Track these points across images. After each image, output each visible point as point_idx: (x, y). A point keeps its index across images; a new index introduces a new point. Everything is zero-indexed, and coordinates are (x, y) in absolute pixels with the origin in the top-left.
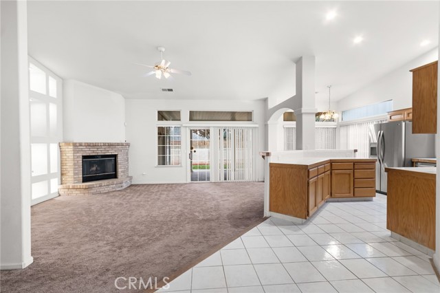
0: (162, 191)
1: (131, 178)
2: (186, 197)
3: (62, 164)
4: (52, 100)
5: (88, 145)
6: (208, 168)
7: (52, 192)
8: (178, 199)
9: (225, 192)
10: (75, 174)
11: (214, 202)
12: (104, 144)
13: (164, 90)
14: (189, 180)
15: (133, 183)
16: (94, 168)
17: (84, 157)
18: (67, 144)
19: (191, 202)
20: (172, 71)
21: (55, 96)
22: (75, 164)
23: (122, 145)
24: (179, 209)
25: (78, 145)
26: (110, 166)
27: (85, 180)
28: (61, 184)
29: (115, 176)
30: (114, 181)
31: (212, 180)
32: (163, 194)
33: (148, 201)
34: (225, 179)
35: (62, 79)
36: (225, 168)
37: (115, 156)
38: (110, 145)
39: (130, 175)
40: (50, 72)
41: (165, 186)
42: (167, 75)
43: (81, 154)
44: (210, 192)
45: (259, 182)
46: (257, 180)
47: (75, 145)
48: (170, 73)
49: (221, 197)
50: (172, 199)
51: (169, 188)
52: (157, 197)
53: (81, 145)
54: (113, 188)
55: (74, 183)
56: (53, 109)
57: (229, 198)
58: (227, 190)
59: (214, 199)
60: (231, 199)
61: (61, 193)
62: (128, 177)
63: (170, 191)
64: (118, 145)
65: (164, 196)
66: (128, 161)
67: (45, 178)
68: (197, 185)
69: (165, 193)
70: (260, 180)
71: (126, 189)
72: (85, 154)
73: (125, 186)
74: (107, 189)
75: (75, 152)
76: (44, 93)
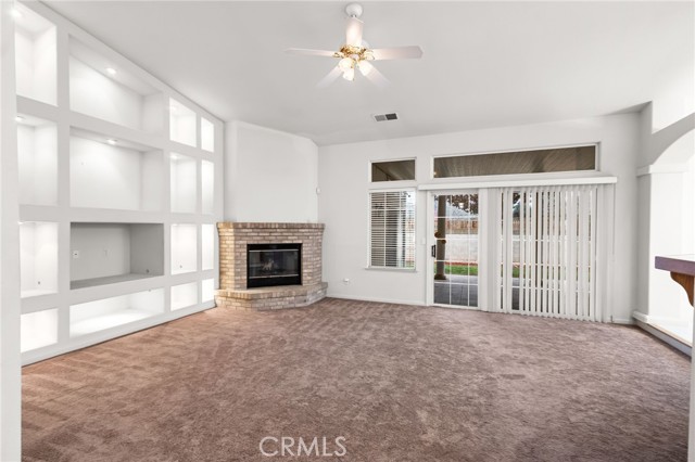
0: (371, 319)
1: (324, 286)
2: (411, 347)
3: (221, 257)
4: (207, 156)
5: (257, 227)
6: (474, 273)
7: (204, 299)
8: (393, 350)
9: (515, 346)
10: (237, 274)
11: (480, 378)
12: (281, 226)
13: (379, 118)
14: (430, 301)
15: (328, 295)
16: (269, 266)
17: (250, 247)
18: (227, 224)
19: (421, 363)
20: (376, 54)
21: (212, 150)
22: (236, 258)
23: (309, 226)
24: (384, 383)
25: (240, 226)
26: (291, 263)
27: (251, 284)
28: (220, 288)
29: (298, 281)
30: (294, 289)
31: (483, 304)
32: (368, 329)
33: (332, 344)
34: (515, 306)
35: (224, 122)
36: (516, 275)
37: (299, 246)
38: (290, 227)
39: (324, 280)
40: (202, 111)
41: (381, 308)
42: (366, 68)
43: (245, 242)
44: (474, 340)
45: (612, 324)
46: (608, 319)
47: (236, 226)
48: (373, 62)
49: (501, 360)
50: (380, 347)
51: (386, 315)
52: (353, 334)
53: (244, 226)
54: (290, 303)
55: (235, 288)
56: (208, 170)
57: (523, 371)
58: (520, 341)
59: (480, 366)
60: (532, 374)
61: (218, 302)
62: (320, 283)
63: (385, 322)
64: (303, 226)
65: (367, 335)
66: (320, 255)
67: (194, 278)
68: (447, 313)
69: (374, 326)
70: (617, 320)
71: (311, 306)
72: (251, 242)
73: (311, 299)
74: (280, 304)
75: (237, 237)
76: (194, 144)
